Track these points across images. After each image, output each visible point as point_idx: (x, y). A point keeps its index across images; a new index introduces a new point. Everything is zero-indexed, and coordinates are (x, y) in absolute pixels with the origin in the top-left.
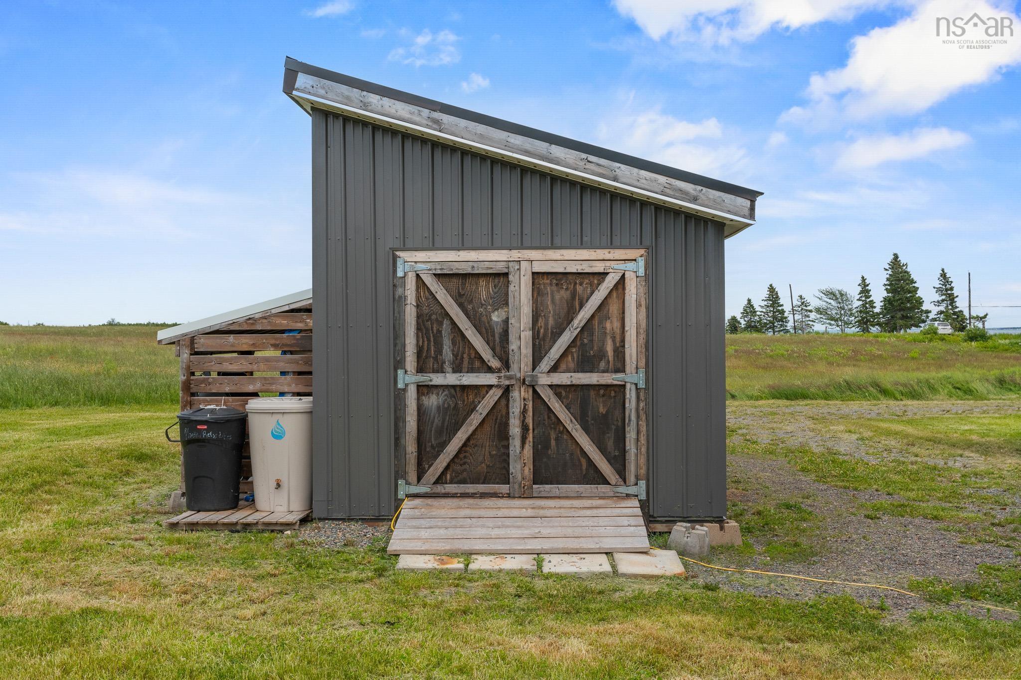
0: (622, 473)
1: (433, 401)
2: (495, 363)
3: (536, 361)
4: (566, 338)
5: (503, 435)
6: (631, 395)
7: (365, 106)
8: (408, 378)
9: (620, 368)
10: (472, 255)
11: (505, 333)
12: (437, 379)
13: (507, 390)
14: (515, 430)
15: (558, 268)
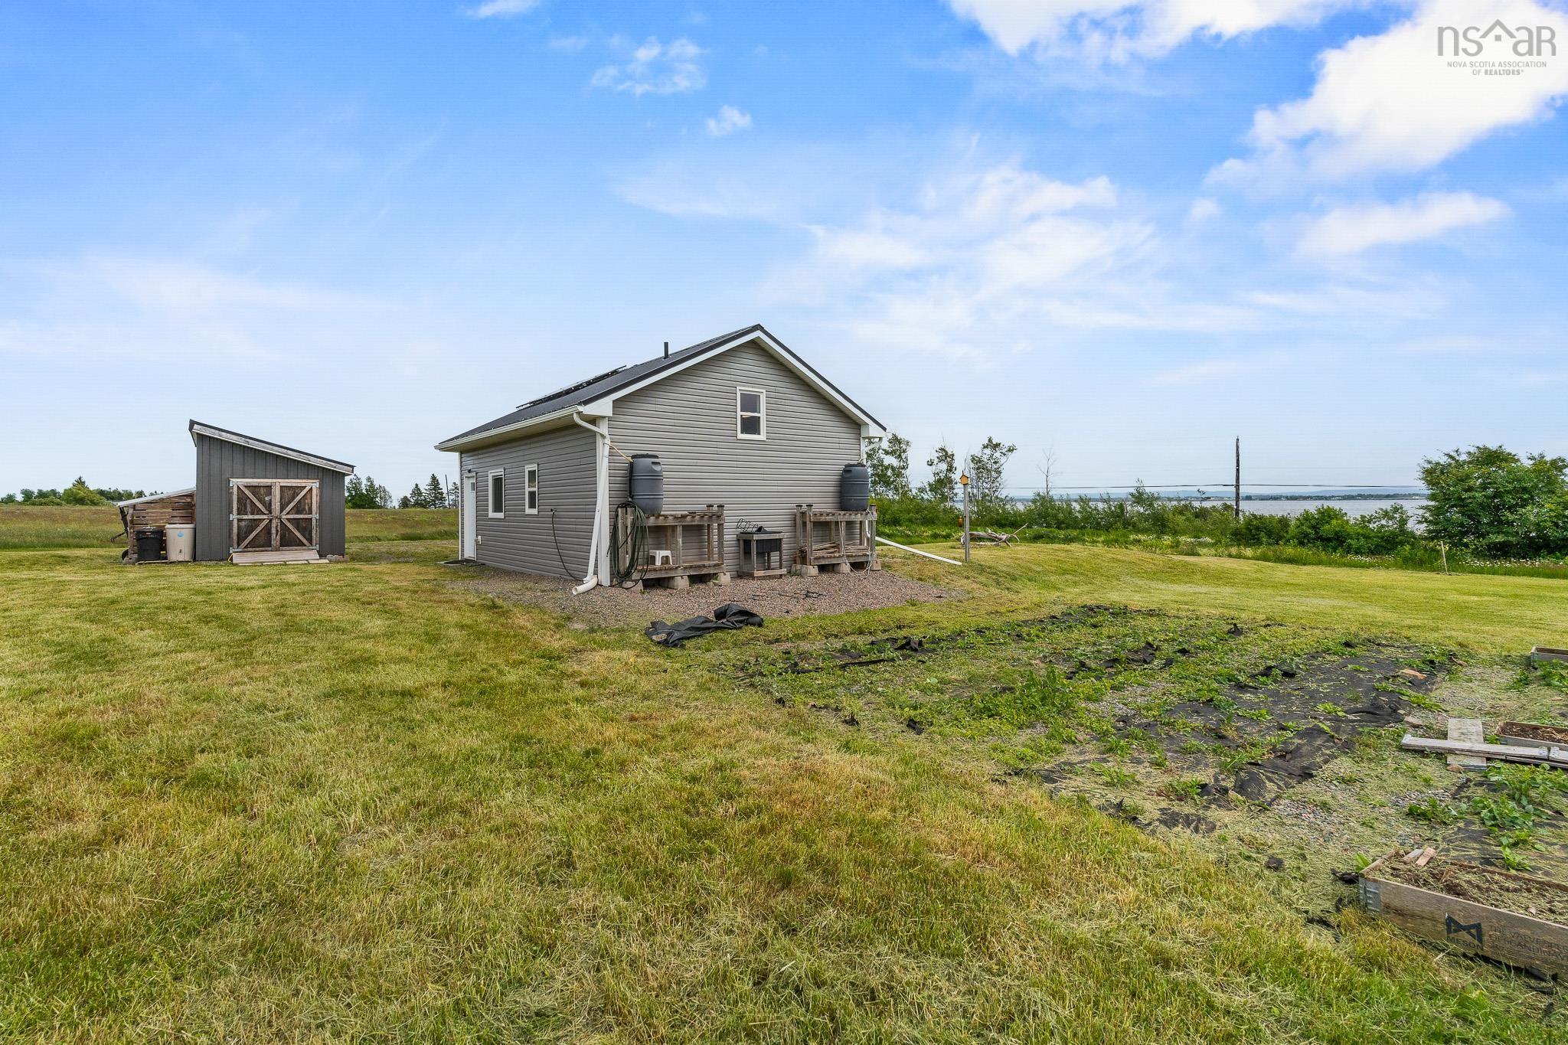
0: (311, 542)
1: (243, 524)
2: (266, 512)
3: (281, 511)
4: (292, 505)
5: (269, 533)
6: (314, 521)
7: (220, 436)
8: (234, 517)
9: (310, 512)
10: (259, 480)
11: (270, 504)
12: (245, 517)
13: (271, 520)
14: (274, 531)
15: (290, 485)
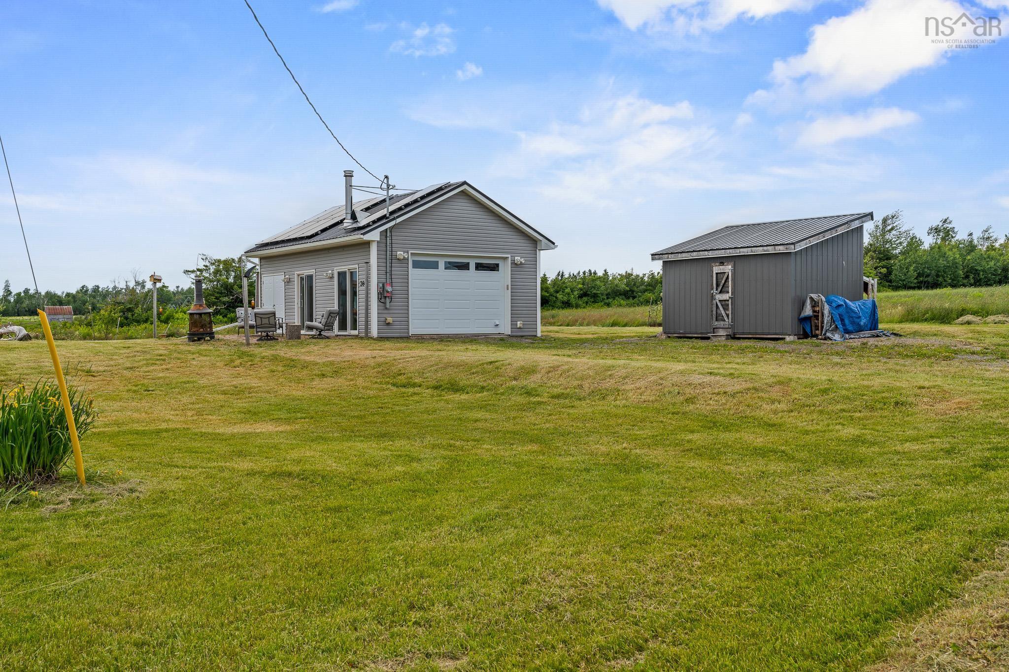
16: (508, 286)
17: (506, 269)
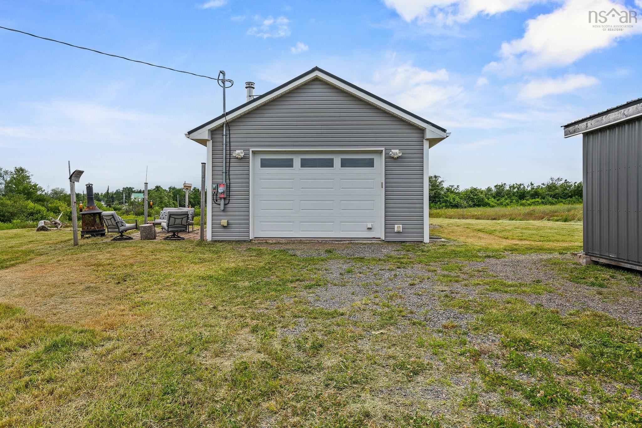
16: (382, 183)
17: (380, 163)
